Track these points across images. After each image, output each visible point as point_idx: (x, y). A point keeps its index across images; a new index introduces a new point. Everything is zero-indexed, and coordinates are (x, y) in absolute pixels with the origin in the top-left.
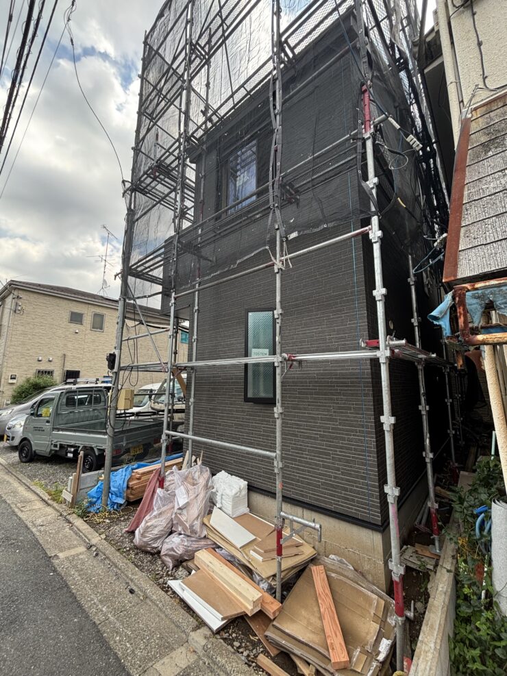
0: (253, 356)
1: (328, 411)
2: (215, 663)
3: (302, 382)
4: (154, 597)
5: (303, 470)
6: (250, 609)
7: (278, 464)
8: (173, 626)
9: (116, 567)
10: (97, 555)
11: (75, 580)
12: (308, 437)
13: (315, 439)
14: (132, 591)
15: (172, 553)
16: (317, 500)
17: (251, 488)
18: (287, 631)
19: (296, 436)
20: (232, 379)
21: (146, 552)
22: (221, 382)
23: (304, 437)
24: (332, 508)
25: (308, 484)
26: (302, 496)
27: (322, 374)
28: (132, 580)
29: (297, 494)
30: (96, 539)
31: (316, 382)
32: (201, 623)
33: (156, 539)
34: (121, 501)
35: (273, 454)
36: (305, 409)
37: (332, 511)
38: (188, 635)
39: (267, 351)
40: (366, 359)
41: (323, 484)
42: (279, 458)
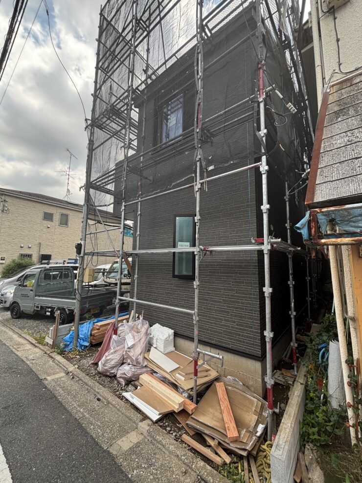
0: (179, 247)
1: (229, 284)
2: (155, 440)
3: (212, 265)
4: (114, 403)
5: (211, 323)
6: (176, 408)
7: (196, 318)
8: (127, 419)
9: (87, 385)
10: (73, 378)
11: (60, 393)
12: (216, 301)
13: (220, 302)
14: (99, 400)
15: (125, 376)
16: (220, 342)
17: (176, 335)
18: (200, 420)
19: (207, 300)
20: (164, 262)
21: (107, 376)
22: (156, 264)
23: (213, 301)
24: (230, 347)
25: (215, 332)
26: (210, 339)
27: (225, 260)
28: (98, 393)
29: (207, 338)
30: (71, 368)
31: (221, 265)
32: (145, 417)
33: (113, 368)
34: (87, 344)
35: (193, 312)
36: (213, 283)
37: (230, 349)
38: (137, 425)
39: (188, 244)
40: (255, 251)
41: (224, 331)
42: (196, 314)
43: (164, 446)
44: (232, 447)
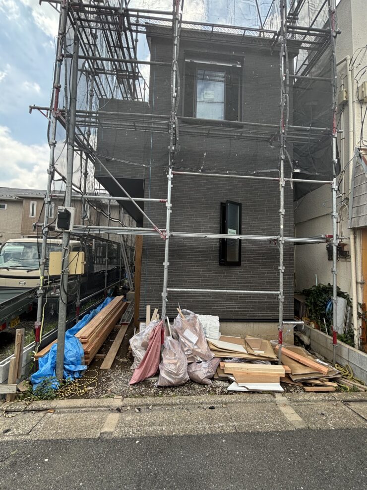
0: (229, 234)
3: (256, 253)
4: (233, 400)
5: (255, 302)
10: (139, 410)
14: (212, 408)
15: (209, 374)
16: (262, 316)
17: (221, 320)
24: (271, 318)
25: (258, 308)
26: (254, 316)
28: (202, 403)
29: (251, 316)
30: (117, 402)
31: (265, 253)
34: (84, 368)
35: (279, 292)
41: (266, 307)
42: (282, 294)
43: (308, 401)
44: (331, 376)
